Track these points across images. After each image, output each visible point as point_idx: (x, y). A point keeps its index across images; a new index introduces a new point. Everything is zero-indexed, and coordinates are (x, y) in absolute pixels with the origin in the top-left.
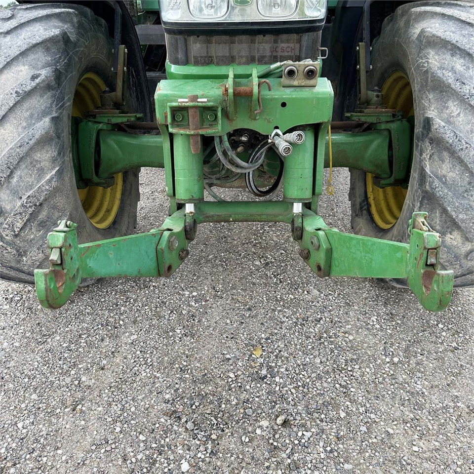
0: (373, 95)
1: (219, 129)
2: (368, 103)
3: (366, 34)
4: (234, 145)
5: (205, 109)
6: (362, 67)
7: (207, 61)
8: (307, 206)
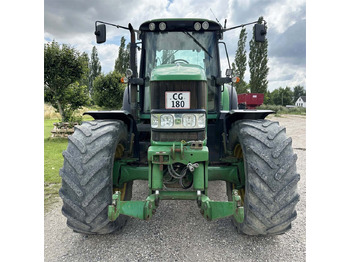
0: (230, 152)
1: (170, 162)
2: (228, 155)
3: (225, 130)
4: (175, 168)
5: (164, 156)
6: (224, 141)
7: (165, 140)
8: (203, 192)
